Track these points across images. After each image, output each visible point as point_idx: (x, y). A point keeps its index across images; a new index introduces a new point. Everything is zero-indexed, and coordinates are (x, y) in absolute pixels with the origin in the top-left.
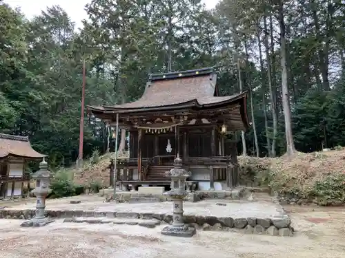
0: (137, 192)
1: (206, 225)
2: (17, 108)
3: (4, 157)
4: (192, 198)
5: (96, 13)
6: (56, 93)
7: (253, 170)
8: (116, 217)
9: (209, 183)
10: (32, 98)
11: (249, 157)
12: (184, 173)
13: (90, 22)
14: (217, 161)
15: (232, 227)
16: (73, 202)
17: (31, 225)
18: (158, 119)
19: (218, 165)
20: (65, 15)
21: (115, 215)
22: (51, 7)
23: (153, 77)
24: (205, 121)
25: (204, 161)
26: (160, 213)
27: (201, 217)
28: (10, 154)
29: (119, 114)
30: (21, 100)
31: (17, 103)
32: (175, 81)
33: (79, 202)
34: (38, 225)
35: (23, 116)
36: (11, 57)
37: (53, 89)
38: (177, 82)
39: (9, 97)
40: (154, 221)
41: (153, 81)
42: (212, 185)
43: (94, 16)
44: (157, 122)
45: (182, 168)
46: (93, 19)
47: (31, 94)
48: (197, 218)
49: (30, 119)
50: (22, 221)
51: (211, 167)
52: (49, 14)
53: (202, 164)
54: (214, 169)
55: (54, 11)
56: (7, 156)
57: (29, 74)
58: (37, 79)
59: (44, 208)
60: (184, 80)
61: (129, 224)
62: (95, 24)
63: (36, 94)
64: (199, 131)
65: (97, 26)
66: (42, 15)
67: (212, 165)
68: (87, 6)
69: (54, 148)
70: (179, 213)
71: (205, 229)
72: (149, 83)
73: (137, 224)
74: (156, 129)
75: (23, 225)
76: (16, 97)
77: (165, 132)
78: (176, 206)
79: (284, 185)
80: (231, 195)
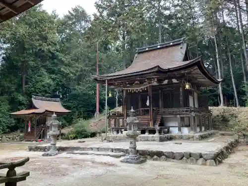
0: (122, 135)
1: (155, 157)
2: (54, 80)
3: (43, 113)
4: (158, 139)
5: (101, 8)
6: (78, 67)
7: (226, 118)
8: (98, 151)
9: (177, 128)
10: (63, 72)
11: (226, 107)
12: (135, 120)
13: (98, 14)
14: (183, 111)
15: (173, 159)
16: (80, 142)
17: (47, 155)
18: (137, 82)
19: (184, 114)
20: (83, 11)
21: (98, 149)
22: (74, 7)
23: (139, 50)
24: (174, 81)
25: (173, 112)
26: (126, 148)
27: (152, 151)
28: (46, 111)
29: (107, 80)
30: (56, 74)
31: (53, 76)
32: (154, 52)
33: (84, 142)
34: (51, 155)
35: (57, 84)
36: (48, 46)
37: (77, 65)
38: (156, 53)
39: (49, 73)
40: (121, 153)
41: (139, 53)
42: (180, 130)
43: (101, 10)
44: (136, 84)
45: (135, 116)
46: (100, 12)
47: (62, 69)
48: (149, 152)
49: (63, 86)
50: (43, 153)
51: (178, 116)
52: (73, 13)
53: (170, 114)
54: (181, 118)
55: (76, 10)
56: (44, 112)
57: (61, 56)
58: (65, 59)
59: (55, 144)
60: (161, 50)
61: (104, 155)
62: (101, 15)
63: (65, 69)
64: (170, 89)
65: (103, 17)
66: (68, 14)
67: (179, 114)
68: (96, 3)
69: (80, 106)
70: (132, 148)
71: (154, 160)
72: (136, 55)
73: (109, 155)
74: (135, 89)
75: (43, 155)
76: (53, 72)
77: (141, 91)
78: (131, 143)
79: (244, 130)
80: (193, 137)
